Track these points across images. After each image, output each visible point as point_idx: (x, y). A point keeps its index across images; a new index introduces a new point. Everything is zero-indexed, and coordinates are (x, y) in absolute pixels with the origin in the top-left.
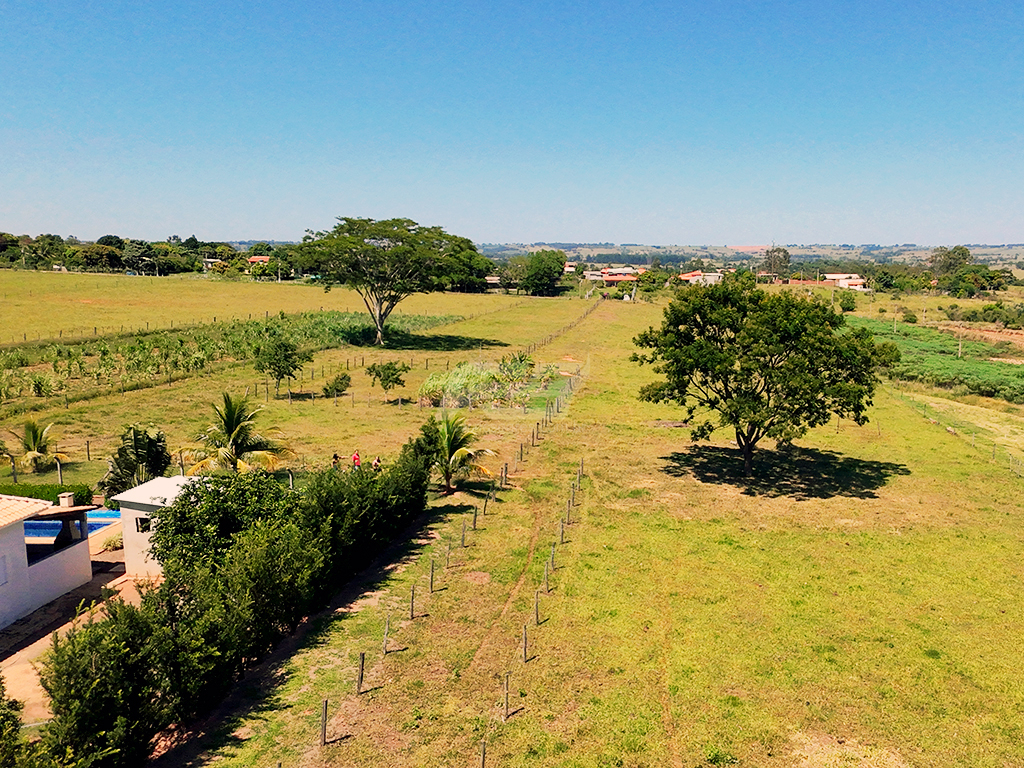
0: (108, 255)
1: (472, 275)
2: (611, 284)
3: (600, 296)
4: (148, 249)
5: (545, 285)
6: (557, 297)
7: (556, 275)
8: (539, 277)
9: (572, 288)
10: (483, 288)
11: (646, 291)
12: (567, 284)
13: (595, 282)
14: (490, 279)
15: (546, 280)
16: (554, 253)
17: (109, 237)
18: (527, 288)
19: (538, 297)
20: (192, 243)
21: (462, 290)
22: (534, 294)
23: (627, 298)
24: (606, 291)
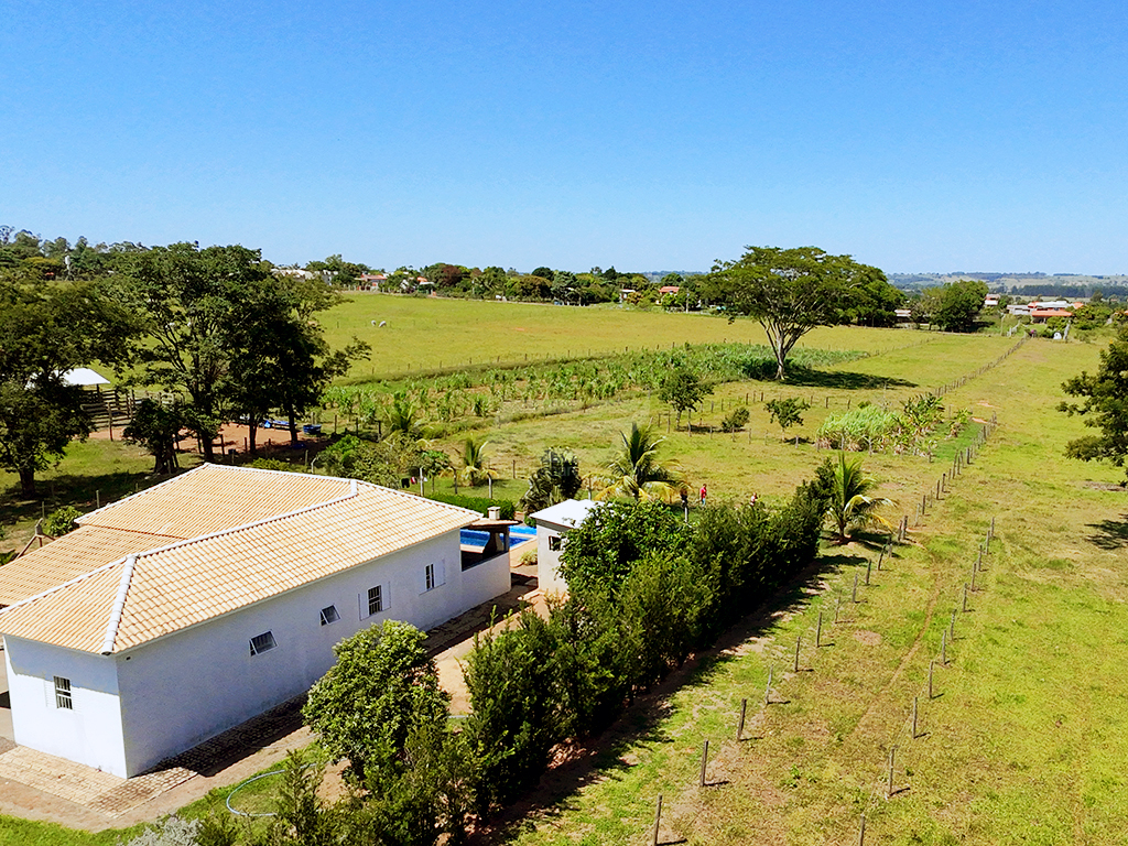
0: (540, 286)
1: (881, 308)
2: (1039, 319)
3: (1026, 334)
4: (573, 280)
5: (961, 319)
6: (974, 334)
7: (975, 308)
8: (955, 310)
9: (993, 324)
10: (891, 322)
11: (1083, 328)
12: (987, 319)
13: (1020, 317)
14: (900, 313)
15: (963, 314)
16: (974, 283)
17: (542, 269)
18: (940, 323)
19: (952, 333)
20: (612, 274)
21: (868, 323)
22: (948, 330)
23: (1058, 336)
24: (1032, 328)
